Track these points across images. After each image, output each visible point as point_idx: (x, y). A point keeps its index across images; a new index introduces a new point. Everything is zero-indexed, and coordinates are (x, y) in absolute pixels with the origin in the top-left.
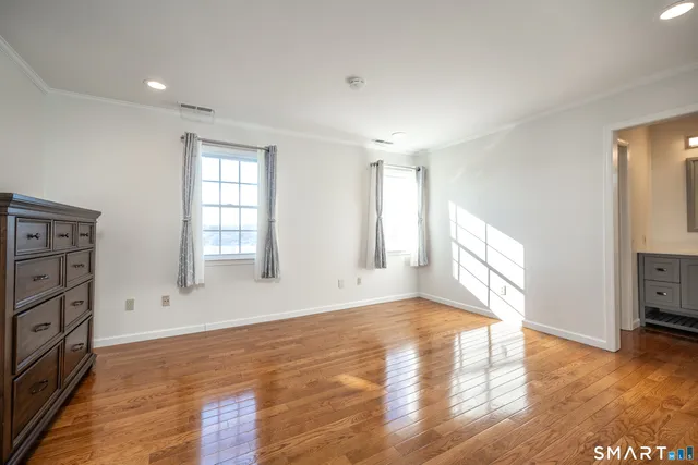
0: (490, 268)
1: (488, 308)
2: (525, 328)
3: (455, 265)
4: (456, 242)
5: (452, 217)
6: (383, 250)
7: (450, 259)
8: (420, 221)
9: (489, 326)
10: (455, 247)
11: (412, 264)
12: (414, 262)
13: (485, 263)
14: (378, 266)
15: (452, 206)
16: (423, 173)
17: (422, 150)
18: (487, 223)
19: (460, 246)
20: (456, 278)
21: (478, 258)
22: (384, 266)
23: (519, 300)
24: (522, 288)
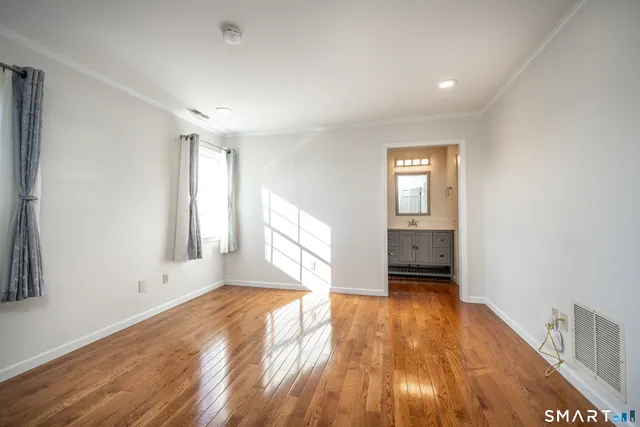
0: (302, 248)
1: (300, 283)
2: (332, 294)
3: (268, 249)
4: (269, 226)
5: (265, 202)
6: (199, 238)
7: (262, 243)
8: (230, 204)
9: (301, 299)
10: (267, 231)
11: (222, 251)
12: (224, 248)
13: (298, 244)
14: (191, 256)
15: (265, 192)
16: (233, 155)
17: (232, 133)
18: (300, 209)
19: (274, 230)
20: (269, 259)
21: (291, 240)
22: (199, 255)
23: (326, 272)
24: (329, 261)
